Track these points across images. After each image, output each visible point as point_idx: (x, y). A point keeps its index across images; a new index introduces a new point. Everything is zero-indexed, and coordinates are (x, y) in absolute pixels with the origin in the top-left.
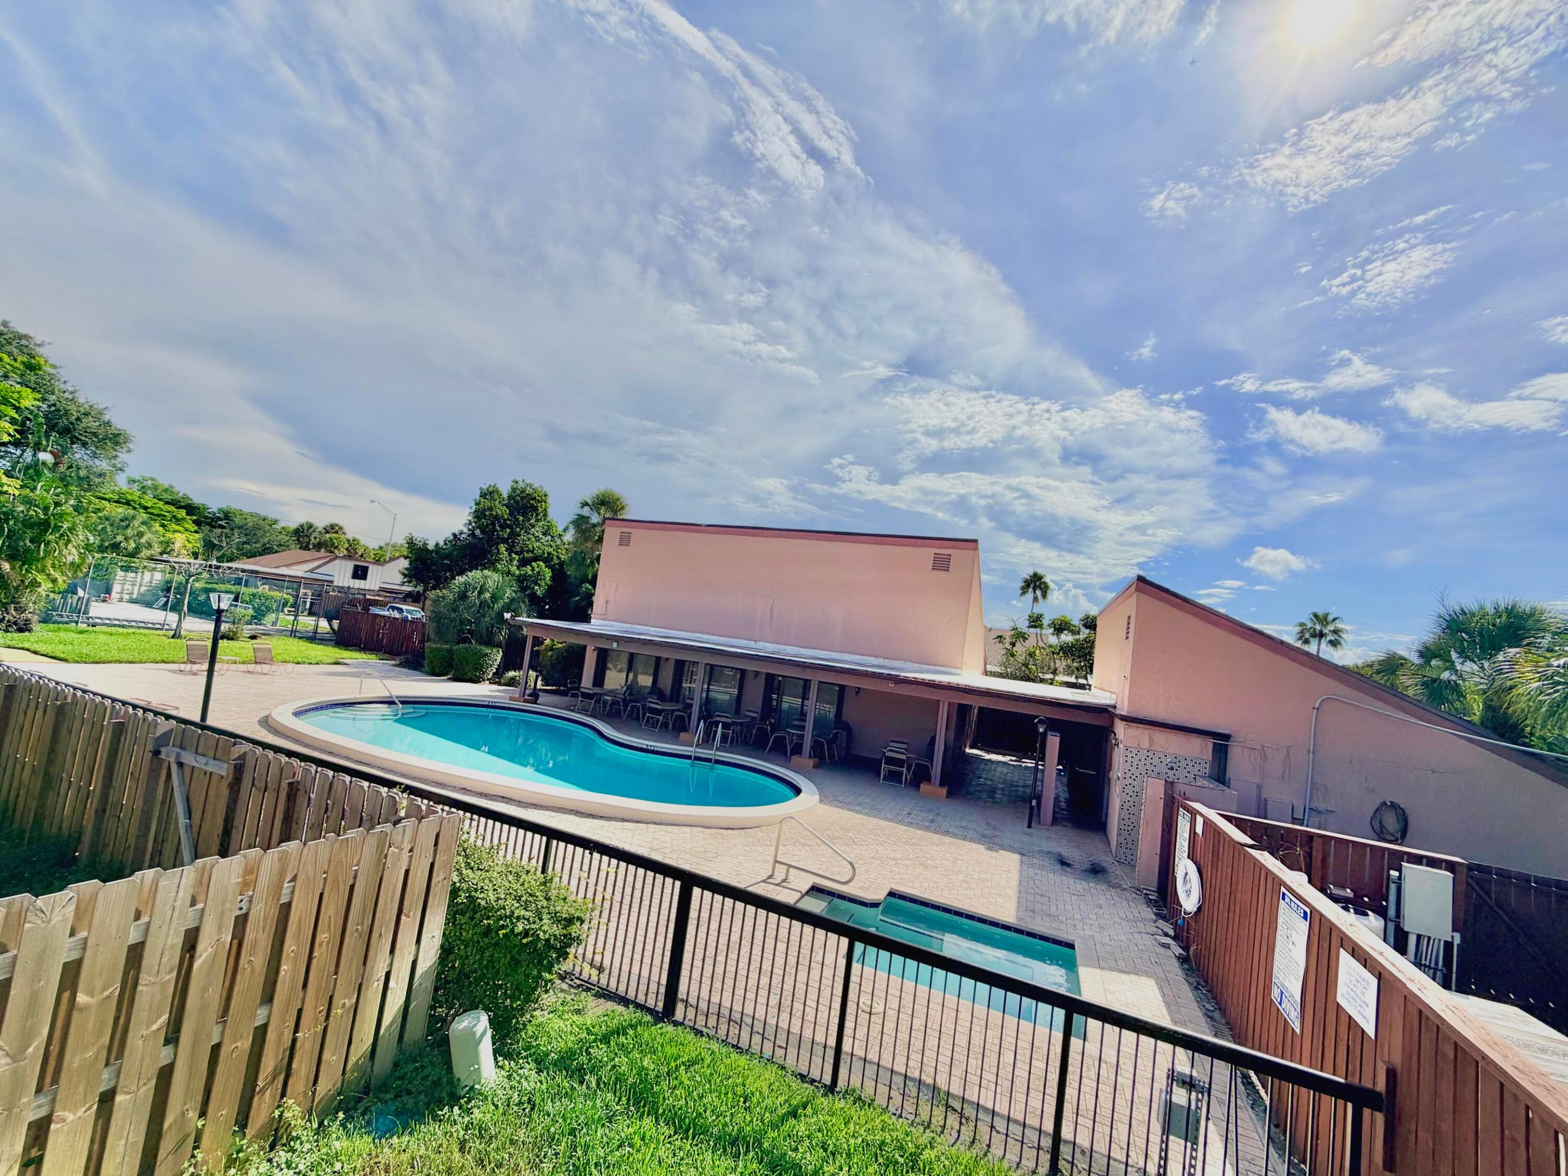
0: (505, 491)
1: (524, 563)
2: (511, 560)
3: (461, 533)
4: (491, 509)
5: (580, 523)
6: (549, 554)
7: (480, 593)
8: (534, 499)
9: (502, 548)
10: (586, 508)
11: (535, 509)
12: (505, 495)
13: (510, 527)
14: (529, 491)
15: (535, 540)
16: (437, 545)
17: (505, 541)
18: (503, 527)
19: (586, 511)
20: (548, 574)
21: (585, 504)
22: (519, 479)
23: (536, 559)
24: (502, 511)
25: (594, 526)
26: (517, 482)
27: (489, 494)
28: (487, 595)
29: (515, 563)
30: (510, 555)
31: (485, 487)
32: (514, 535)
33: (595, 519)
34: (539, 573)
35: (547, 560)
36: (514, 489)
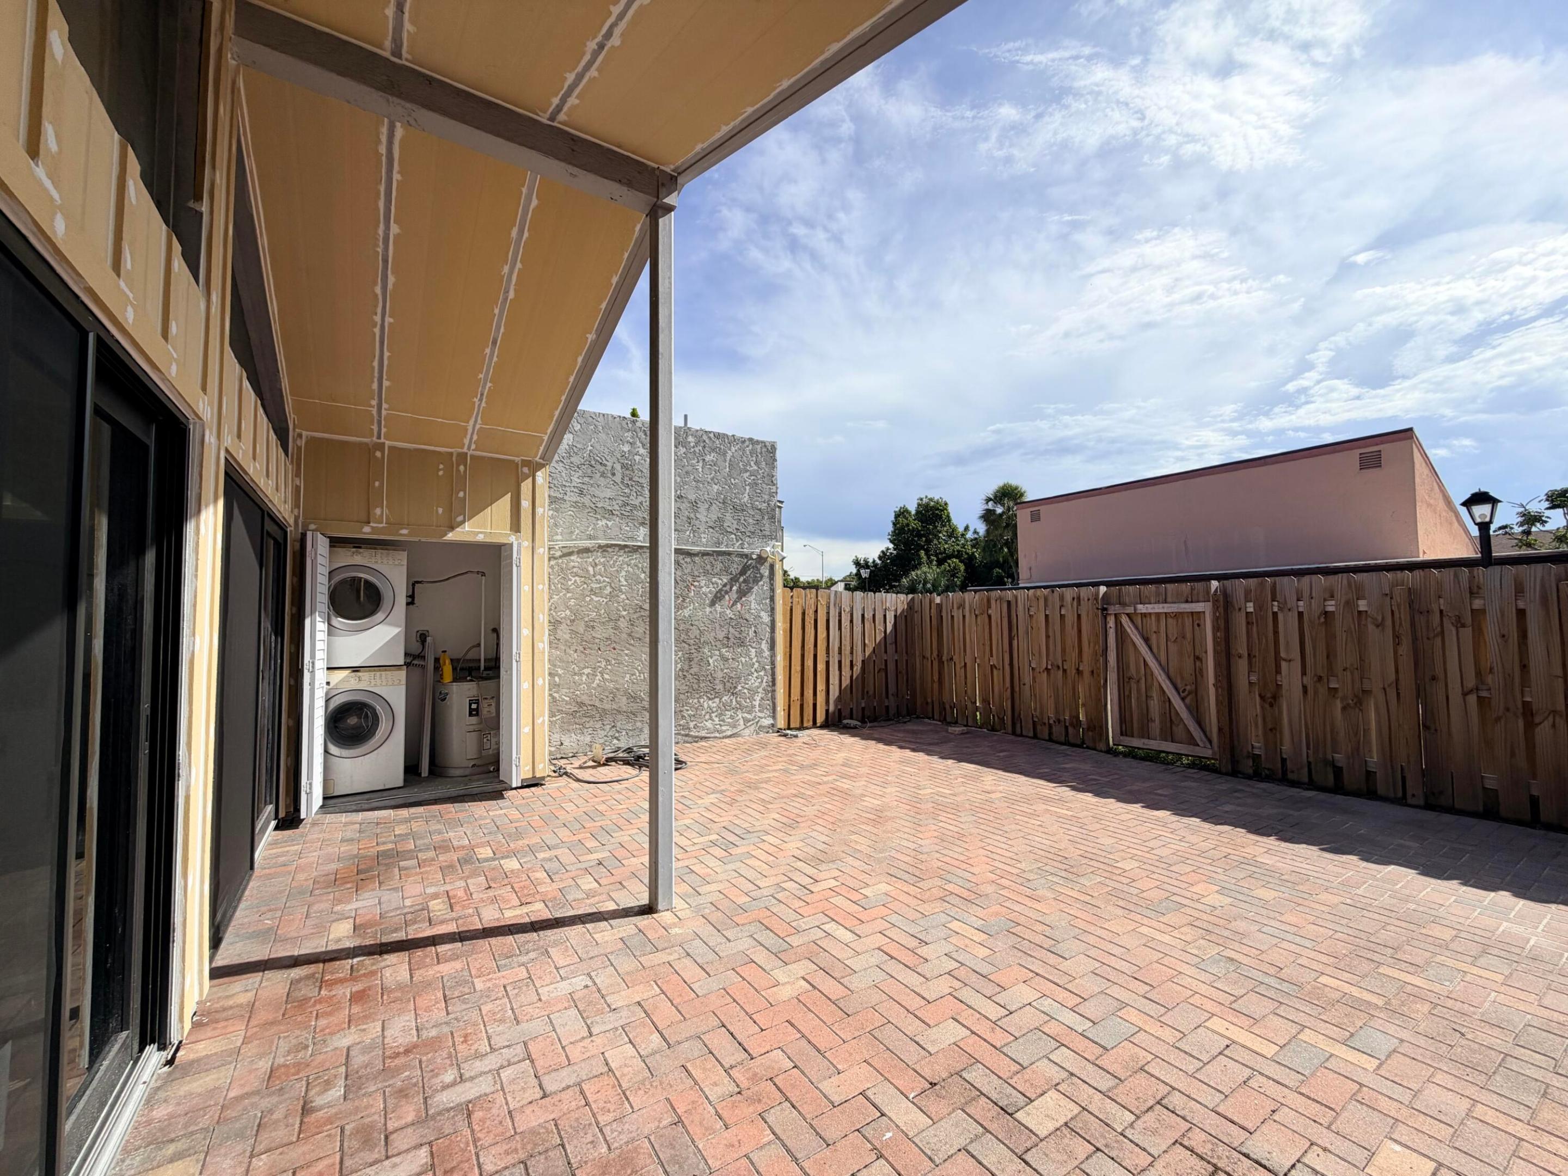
0: (913, 509)
1: (940, 563)
2: (931, 562)
3: (888, 549)
4: (908, 525)
5: (988, 516)
6: (958, 551)
7: (924, 584)
8: (938, 509)
9: (922, 553)
10: (991, 503)
11: (941, 517)
12: (913, 512)
13: (924, 535)
14: (932, 504)
15: (945, 544)
16: (874, 561)
17: (922, 548)
18: (920, 536)
19: (991, 505)
20: (962, 567)
21: (988, 500)
22: (923, 496)
23: (950, 557)
24: (915, 524)
25: (1001, 515)
26: (921, 499)
27: (902, 514)
28: (929, 586)
29: (935, 563)
30: (929, 558)
31: (897, 510)
32: (929, 542)
33: (999, 510)
34: (954, 568)
35: (958, 555)
36: (919, 505)
